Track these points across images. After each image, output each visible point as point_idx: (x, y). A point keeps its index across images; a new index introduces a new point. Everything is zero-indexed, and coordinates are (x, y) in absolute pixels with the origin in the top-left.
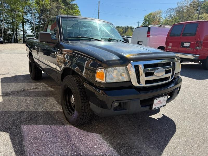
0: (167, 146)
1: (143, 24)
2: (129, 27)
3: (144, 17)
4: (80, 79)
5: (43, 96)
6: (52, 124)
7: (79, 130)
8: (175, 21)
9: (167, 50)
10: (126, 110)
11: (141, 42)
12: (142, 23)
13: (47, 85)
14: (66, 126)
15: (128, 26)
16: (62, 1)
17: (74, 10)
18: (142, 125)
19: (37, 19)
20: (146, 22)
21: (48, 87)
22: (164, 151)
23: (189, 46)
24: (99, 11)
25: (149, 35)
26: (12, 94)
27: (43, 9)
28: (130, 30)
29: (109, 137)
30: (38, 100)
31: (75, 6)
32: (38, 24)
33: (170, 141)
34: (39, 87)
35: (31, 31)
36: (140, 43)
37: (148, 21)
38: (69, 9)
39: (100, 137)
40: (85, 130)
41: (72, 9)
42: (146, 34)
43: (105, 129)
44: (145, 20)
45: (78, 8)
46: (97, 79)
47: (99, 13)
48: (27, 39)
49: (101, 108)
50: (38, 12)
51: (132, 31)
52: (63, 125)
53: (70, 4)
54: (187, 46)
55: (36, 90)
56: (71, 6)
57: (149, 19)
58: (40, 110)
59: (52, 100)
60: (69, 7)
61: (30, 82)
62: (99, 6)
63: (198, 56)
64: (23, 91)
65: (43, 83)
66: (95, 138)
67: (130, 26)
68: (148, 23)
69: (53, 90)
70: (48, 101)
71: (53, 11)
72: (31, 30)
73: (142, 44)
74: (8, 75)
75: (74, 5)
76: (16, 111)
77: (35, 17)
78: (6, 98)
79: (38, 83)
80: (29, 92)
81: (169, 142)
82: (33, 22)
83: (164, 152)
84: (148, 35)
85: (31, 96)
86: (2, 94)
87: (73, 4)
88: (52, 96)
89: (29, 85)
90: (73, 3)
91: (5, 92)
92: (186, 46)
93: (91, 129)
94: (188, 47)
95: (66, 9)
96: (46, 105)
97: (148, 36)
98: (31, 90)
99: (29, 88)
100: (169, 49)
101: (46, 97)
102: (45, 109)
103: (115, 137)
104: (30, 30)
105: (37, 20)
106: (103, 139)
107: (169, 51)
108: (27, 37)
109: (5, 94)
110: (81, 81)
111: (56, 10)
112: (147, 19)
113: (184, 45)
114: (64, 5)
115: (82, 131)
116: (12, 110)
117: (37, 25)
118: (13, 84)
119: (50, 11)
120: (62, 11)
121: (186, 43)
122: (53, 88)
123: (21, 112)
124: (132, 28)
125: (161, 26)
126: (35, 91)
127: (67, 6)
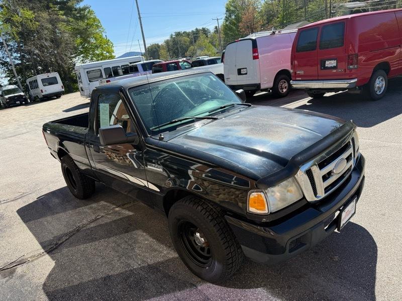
0: (377, 280)
1: (227, 21)
2: (200, 30)
3: (225, 5)
4: (208, 206)
5: (121, 233)
6: (174, 291)
7: (224, 289)
8: (284, 3)
9: (298, 79)
10: (306, 244)
11: (245, 70)
12: (224, 18)
13: (113, 204)
14: (199, 288)
15: (196, 29)
16: (59, 6)
17: (88, 19)
18: (320, 250)
19: (16, 52)
20: (230, 16)
21: (117, 209)
22: (375, 292)
23: (335, 65)
24: (139, 14)
25: (257, 54)
26: (61, 243)
27: (23, 30)
28: (202, 36)
29: (281, 288)
30: (118, 245)
31: (87, 10)
32: (20, 62)
33: (377, 271)
34: (102, 214)
35: (9, 78)
36: (243, 71)
37: (233, 12)
38: (77, 19)
39: (266, 294)
40: (235, 286)
41: (82, 18)
42: (250, 54)
43: (266, 275)
44: (227, 11)
45: (95, 15)
46: (252, 210)
47: (140, 18)
48: (7, 99)
49: (268, 255)
50: (13, 38)
51: (207, 36)
52: (193, 285)
53: (76, 10)
54: (332, 65)
55: (101, 222)
56: (78, 13)
57: (235, 7)
58: (135, 265)
59: (143, 238)
60: (74, 15)
61: (79, 207)
62: (137, 5)
63: (356, 80)
64: (78, 231)
65: (103, 203)
66: (260, 297)
67: (200, 28)
68: (235, 16)
69: (131, 213)
70: (136, 242)
71: (46, 32)
72: (9, 76)
73: (246, 74)
74: (25, 199)
75: (84, 9)
76: (94, 280)
77: (10, 50)
78: (58, 255)
79: (94, 205)
80: (91, 230)
81: (375, 273)
82: (8, 60)
83: (376, 294)
84: (254, 55)
85: (100, 239)
86: (44, 247)
87: (81, 7)
88: (137, 229)
89: (80, 213)
90: (81, 5)
91: (45, 242)
92: (330, 66)
93: (244, 283)
94: (334, 68)
95: (69, 21)
96: (138, 252)
97: (256, 58)
98: (92, 225)
99: (85, 222)
100: (299, 76)
101: (129, 234)
102: (144, 261)
103: (289, 287)
104: (6, 77)
105: (15, 55)
106: (272, 295)
107: (300, 79)
108: (6, 95)
109: (50, 247)
110: (212, 209)
111: (50, 26)
112: (232, 8)
113: (326, 66)
114: (65, 14)
115: (232, 289)
116: (86, 279)
117: (18, 64)
118: (49, 218)
119: (39, 33)
120: (61, 26)
121: (329, 62)
122: (129, 209)
123: (105, 278)
124: (205, 31)
125: (274, 33)
126: (100, 225)
127: (70, 15)
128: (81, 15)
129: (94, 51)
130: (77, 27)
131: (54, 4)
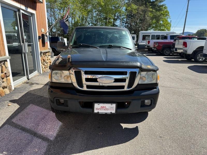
24: (187, 9)
31: (164, 6)
38: (157, 10)
39: (60, 125)
45: (167, 9)
47: (187, 12)
53: (158, 6)
56: (158, 8)
60: (156, 8)
75: (162, 6)
90: (162, 4)
95: (153, 11)
114: (151, 8)
127: (154, 8)
128: (159, 9)
129: (160, 27)
130: (155, 14)
131: (149, 3)
